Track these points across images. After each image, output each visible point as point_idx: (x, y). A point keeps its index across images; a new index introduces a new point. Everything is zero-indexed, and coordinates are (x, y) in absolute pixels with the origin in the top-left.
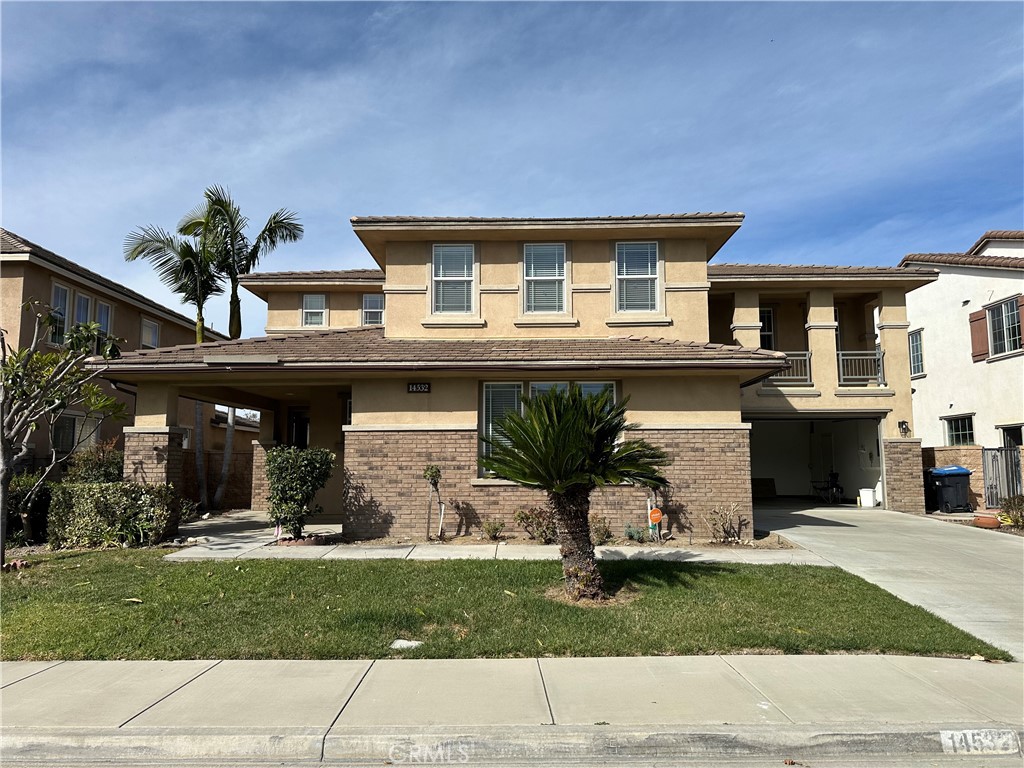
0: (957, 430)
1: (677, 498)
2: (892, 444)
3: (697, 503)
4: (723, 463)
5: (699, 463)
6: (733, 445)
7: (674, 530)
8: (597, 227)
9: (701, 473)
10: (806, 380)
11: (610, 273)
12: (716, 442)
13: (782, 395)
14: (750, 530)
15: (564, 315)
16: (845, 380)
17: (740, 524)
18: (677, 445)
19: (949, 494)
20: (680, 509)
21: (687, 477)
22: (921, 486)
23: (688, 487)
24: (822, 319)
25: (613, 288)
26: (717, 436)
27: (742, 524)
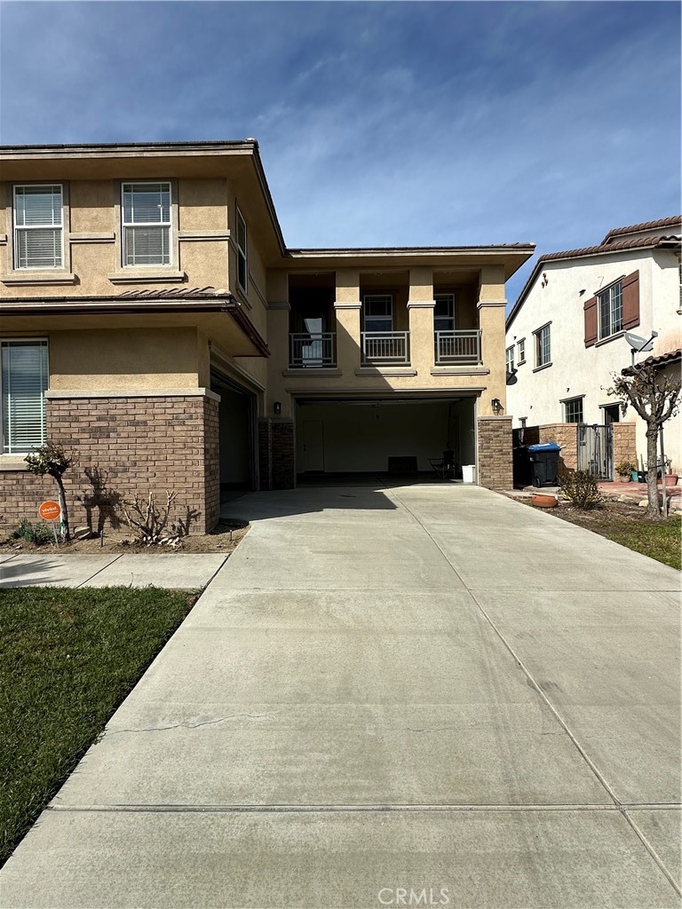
1: (109, 486)
2: (485, 422)
3: (136, 491)
4: (170, 440)
5: (139, 440)
6: (183, 416)
7: (107, 525)
9: (142, 452)
10: (403, 360)
11: (115, 220)
12: (161, 413)
13: (379, 375)
14: (201, 522)
15: (60, 271)
16: (442, 359)
17: (189, 516)
18: (113, 418)
19: (540, 470)
20: (115, 498)
21: (124, 459)
22: (510, 463)
23: (125, 471)
24: (421, 297)
25: (118, 238)
26: (164, 405)
27: (191, 515)
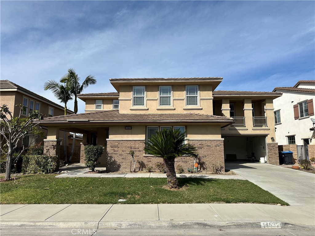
0: (290, 140)
1: (203, 160)
2: (269, 144)
3: (208, 161)
4: (216, 150)
5: (209, 150)
6: (219, 145)
7: (202, 169)
8: (180, 81)
9: (210, 153)
10: (243, 125)
11: (184, 95)
12: (214, 144)
13: (236, 130)
14: (224, 169)
15: (171, 107)
16: (255, 125)
17: (221, 168)
18: (203, 145)
19: (287, 159)
20: (204, 163)
21: (205, 154)
22: (278, 157)
23: (206, 157)
24: (248, 107)
25: (185, 99)
26: (214, 142)
27: (222, 167)
